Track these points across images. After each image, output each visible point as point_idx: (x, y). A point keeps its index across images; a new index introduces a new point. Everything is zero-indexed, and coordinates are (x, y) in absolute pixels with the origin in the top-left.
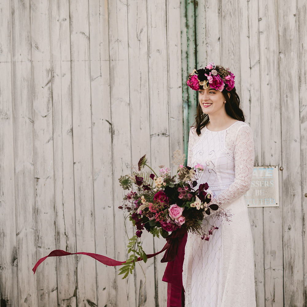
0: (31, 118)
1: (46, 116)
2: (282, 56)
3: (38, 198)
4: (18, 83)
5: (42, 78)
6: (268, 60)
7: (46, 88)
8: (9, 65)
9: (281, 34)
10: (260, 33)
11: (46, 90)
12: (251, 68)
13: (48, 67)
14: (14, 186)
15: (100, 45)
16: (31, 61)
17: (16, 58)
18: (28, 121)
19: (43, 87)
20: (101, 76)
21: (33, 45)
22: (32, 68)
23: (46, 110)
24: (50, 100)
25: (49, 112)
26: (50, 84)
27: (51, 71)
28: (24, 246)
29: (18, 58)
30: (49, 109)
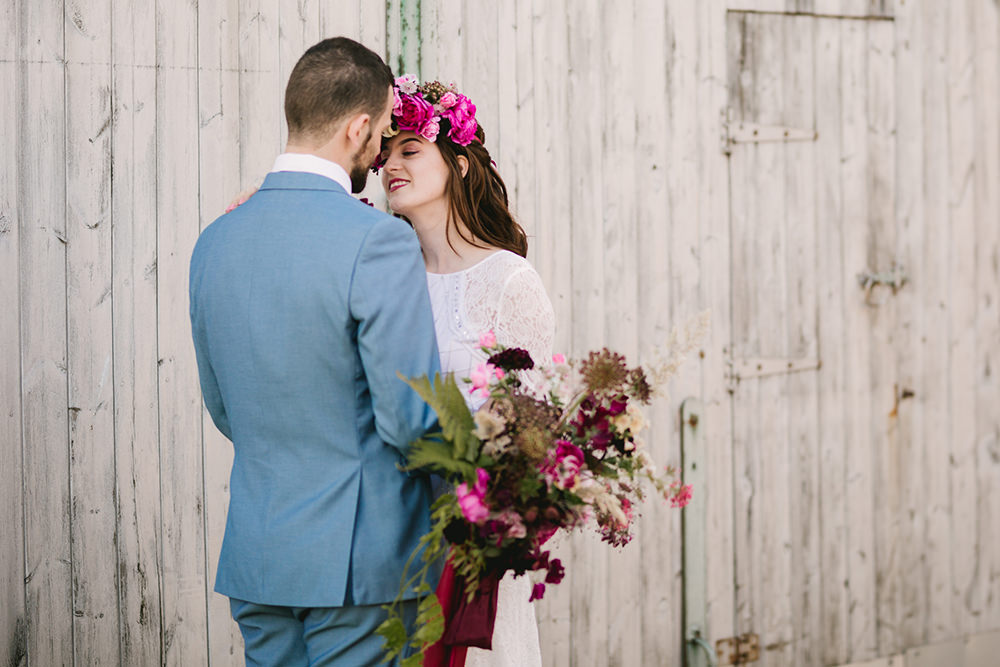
0: (62, 230)
1: (96, 225)
2: (574, 78)
3: (76, 469)
4: (33, 126)
5: (89, 115)
6: (548, 91)
7: (99, 142)
8: (12, 68)
9: (573, 24)
10: (535, 18)
11: (98, 150)
12: (518, 107)
13: (105, 83)
14: (19, 435)
15: (221, 27)
16: (65, 63)
17: (28, 49)
18: (54, 239)
19: (90, 140)
20: (222, 114)
21: (70, 15)
22: (66, 79)
23: (97, 209)
24: (107, 179)
25: (105, 214)
26: (108, 131)
27: (110, 94)
28: (43, 614)
29: (33, 51)
30: (105, 205)
